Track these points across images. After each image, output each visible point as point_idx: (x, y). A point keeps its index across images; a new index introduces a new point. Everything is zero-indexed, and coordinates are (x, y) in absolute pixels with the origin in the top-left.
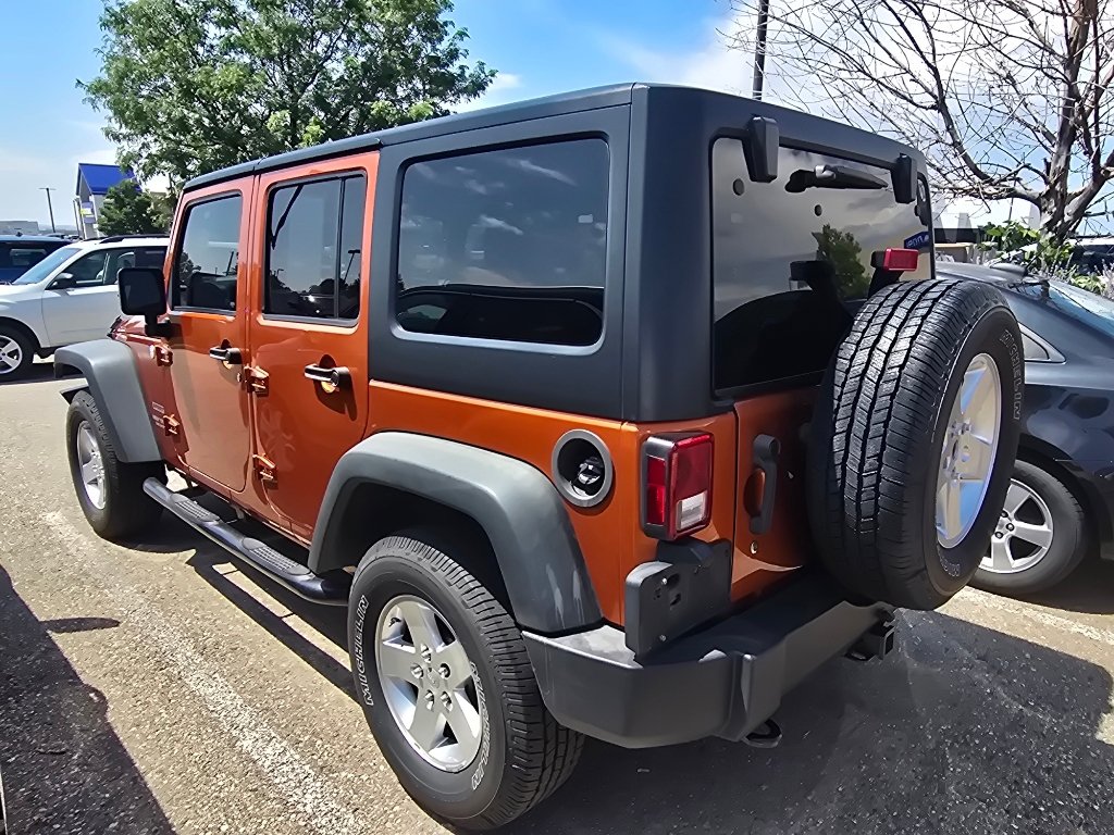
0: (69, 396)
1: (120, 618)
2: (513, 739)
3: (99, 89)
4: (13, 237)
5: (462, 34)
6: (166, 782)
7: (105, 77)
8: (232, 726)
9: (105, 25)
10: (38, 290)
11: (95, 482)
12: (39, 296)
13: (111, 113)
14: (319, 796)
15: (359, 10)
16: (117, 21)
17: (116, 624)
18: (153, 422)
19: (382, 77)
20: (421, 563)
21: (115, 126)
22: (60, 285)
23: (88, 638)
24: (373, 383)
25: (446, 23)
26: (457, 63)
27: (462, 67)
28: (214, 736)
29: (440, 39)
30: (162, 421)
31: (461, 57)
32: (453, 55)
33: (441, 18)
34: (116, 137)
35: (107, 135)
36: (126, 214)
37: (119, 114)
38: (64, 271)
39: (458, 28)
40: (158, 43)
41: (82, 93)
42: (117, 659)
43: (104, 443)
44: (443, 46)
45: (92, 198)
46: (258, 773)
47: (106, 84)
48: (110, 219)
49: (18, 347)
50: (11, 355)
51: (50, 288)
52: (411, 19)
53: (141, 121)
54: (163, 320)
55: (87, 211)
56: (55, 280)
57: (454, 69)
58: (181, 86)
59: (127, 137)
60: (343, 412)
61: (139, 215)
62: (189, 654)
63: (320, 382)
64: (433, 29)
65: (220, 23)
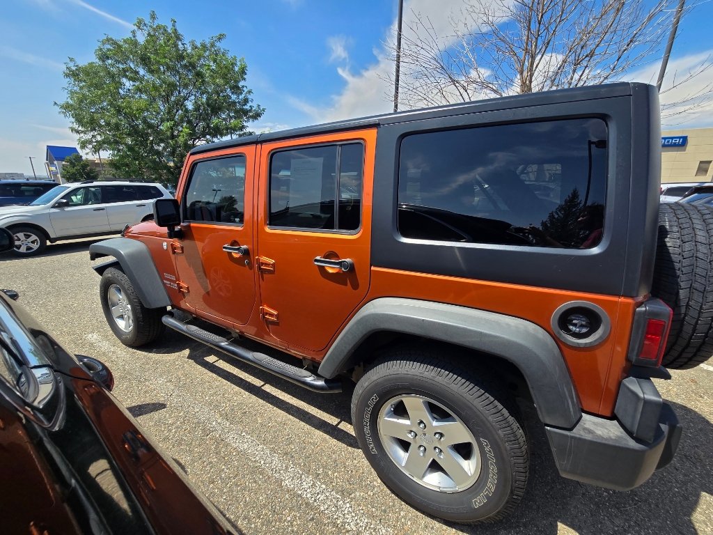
0: (100, 270)
1: (165, 401)
2: (516, 482)
3: (67, 107)
4: (25, 181)
5: (250, 92)
6: (253, 526)
7: (71, 102)
8: (272, 470)
9: (67, 75)
10: (48, 208)
11: (121, 317)
12: (48, 211)
13: (73, 120)
14: (353, 514)
15: (202, 77)
16: (74, 74)
17: (163, 406)
18: (164, 284)
19: (215, 109)
20: (436, 379)
21: (76, 126)
22: (59, 205)
23: (151, 419)
24: (373, 268)
25: (243, 87)
26: (248, 105)
27: (250, 106)
28: (265, 481)
29: (241, 93)
30: (176, 285)
31: (250, 102)
32: (246, 101)
33: (241, 84)
34: (78, 132)
35: (72, 131)
36: (76, 170)
37: (79, 121)
38: (62, 198)
39: (248, 89)
40: (97, 86)
41: (57, 109)
42: (176, 432)
43: (132, 297)
44: (241, 97)
45: (55, 162)
46: (307, 504)
47: (72, 105)
48: (68, 172)
49: (37, 238)
50: (33, 242)
51: (53, 207)
52: (227, 83)
53: (92, 124)
54: (177, 228)
55: (53, 168)
56: (56, 203)
57: (247, 107)
58: (115, 108)
59: (85, 133)
60: (346, 285)
61: (83, 170)
62: (219, 421)
63: (324, 267)
64: (236, 89)
65: (130, 79)
